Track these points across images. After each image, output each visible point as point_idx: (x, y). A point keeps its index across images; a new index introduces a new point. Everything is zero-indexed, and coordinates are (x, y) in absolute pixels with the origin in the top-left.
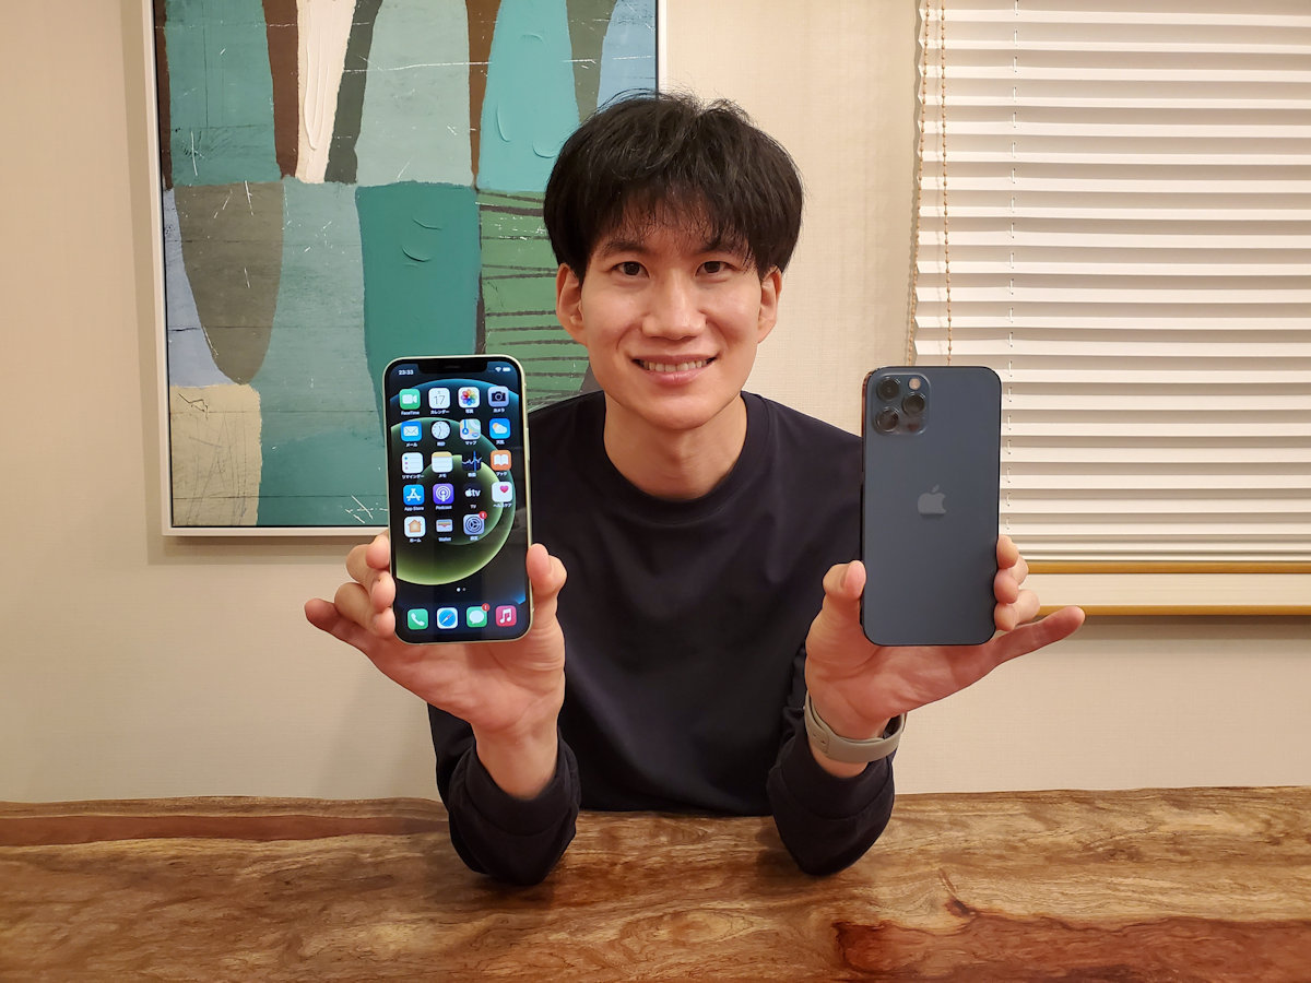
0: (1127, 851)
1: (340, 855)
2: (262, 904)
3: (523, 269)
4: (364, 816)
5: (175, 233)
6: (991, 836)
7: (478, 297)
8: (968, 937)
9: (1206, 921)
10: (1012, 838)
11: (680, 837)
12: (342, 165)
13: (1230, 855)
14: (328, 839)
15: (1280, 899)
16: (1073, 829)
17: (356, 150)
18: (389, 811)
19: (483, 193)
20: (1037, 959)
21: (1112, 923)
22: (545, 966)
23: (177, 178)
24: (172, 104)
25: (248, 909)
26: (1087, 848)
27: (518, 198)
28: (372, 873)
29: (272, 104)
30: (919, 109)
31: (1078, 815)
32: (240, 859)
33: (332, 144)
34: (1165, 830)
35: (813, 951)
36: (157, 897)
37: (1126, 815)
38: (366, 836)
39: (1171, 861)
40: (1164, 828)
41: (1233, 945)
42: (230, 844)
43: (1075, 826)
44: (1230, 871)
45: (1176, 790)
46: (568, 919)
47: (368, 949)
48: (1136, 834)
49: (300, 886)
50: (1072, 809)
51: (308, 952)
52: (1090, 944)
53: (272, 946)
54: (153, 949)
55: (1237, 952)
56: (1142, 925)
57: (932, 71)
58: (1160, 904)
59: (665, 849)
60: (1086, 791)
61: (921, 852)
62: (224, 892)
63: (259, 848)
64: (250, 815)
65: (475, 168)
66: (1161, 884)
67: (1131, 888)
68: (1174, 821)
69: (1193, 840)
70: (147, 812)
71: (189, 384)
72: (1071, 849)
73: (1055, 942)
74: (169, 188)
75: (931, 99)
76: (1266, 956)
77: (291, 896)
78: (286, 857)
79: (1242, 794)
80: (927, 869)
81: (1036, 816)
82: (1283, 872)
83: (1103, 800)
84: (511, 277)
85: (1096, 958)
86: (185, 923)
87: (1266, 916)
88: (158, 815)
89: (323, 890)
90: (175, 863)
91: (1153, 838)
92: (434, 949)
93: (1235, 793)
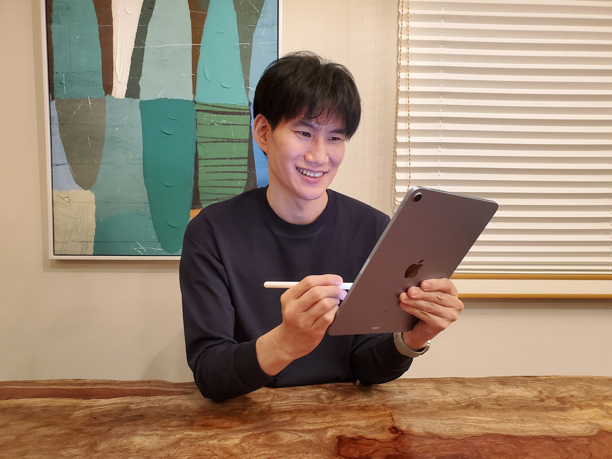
0: (475, 404)
1: (121, 406)
2: (82, 428)
3: (216, 138)
4: (134, 388)
5: (56, 120)
6: (416, 398)
7: (195, 151)
8: (396, 442)
9: (502, 435)
10: (425, 399)
11: (276, 397)
12: (133, 90)
13: (521, 406)
14: (116, 398)
15: (537, 426)
16: (453, 395)
17: (140, 83)
18: (146, 386)
19: (198, 104)
20: (424, 452)
21: (461, 436)
22: (205, 455)
23: (57, 95)
24: (54, 61)
25: (75, 430)
26: (458, 403)
27: (214, 106)
28: (134, 413)
29: (101, 62)
30: (399, 68)
31: (458, 389)
32: (75, 408)
33: (128, 81)
34: (494, 395)
35: (325, 448)
36: (34, 424)
37: (477, 388)
38: (134, 397)
39: (493, 409)
40: (494, 394)
41: (512, 445)
42: (71, 401)
43: (455, 393)
44: (518, 414)
45: (504, 377)
46: (219, 434)
47: (126, 447)
48: (481, 397)
49: (100, 419)
50: (455, 386)
51: (99, 449)
52: (449, 445)
53: (84, 446)
54: (30, 447)
55: (513, 449)
56: (475, 437)
57: (404, 50)
58: (484, 428)
59: (268, 403)
60: (463, 378)
61: (384, 405)
62: (65, 422)
63: (85, 402)
64: (82, 388)
65: (194, 92)
66: (487, 419)
67: (473, 421)
68: (499, 391)
69: (506, 400)
70: (35, 386)
71: (62, 190)
72: (451, 404)
73: (434, 445)
74: (53, 99)
75: (403, 63)
76: (526, 451)
77: (96, 424)
78: (96, 407)
79: (532, 379)
80: (384, 413)
81: (438, 389)
82: (543, 414)
83: (470, 382)
84: (210, 142)
85: (450, 451)
86: (45, 436)
87: (530, 433)
88: (40, 387)
89: (111, 421)
90: (45, 409)
91: (489, 399)
92: (156, 448)
93: (530, 379)
